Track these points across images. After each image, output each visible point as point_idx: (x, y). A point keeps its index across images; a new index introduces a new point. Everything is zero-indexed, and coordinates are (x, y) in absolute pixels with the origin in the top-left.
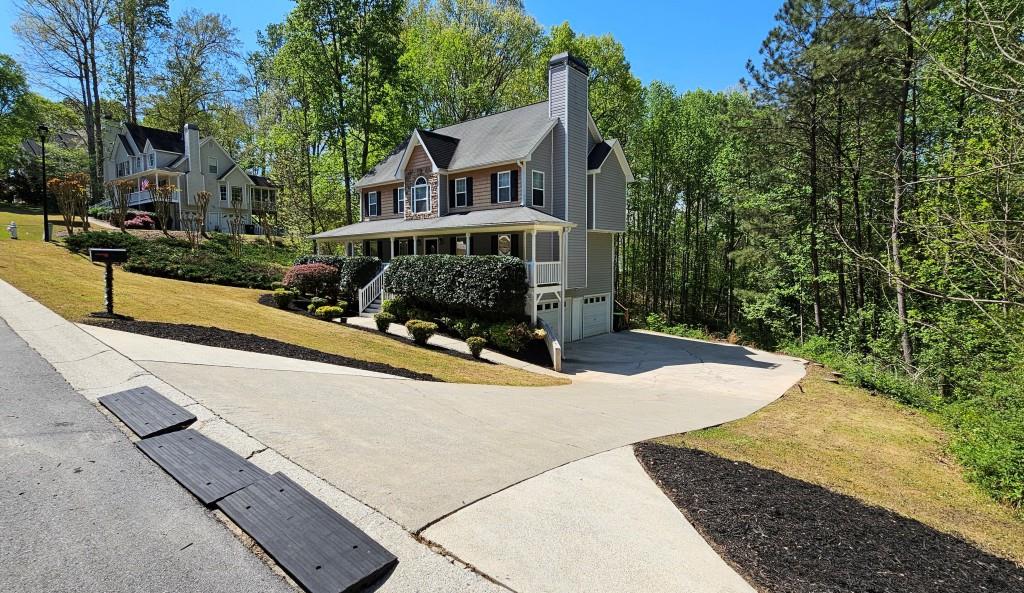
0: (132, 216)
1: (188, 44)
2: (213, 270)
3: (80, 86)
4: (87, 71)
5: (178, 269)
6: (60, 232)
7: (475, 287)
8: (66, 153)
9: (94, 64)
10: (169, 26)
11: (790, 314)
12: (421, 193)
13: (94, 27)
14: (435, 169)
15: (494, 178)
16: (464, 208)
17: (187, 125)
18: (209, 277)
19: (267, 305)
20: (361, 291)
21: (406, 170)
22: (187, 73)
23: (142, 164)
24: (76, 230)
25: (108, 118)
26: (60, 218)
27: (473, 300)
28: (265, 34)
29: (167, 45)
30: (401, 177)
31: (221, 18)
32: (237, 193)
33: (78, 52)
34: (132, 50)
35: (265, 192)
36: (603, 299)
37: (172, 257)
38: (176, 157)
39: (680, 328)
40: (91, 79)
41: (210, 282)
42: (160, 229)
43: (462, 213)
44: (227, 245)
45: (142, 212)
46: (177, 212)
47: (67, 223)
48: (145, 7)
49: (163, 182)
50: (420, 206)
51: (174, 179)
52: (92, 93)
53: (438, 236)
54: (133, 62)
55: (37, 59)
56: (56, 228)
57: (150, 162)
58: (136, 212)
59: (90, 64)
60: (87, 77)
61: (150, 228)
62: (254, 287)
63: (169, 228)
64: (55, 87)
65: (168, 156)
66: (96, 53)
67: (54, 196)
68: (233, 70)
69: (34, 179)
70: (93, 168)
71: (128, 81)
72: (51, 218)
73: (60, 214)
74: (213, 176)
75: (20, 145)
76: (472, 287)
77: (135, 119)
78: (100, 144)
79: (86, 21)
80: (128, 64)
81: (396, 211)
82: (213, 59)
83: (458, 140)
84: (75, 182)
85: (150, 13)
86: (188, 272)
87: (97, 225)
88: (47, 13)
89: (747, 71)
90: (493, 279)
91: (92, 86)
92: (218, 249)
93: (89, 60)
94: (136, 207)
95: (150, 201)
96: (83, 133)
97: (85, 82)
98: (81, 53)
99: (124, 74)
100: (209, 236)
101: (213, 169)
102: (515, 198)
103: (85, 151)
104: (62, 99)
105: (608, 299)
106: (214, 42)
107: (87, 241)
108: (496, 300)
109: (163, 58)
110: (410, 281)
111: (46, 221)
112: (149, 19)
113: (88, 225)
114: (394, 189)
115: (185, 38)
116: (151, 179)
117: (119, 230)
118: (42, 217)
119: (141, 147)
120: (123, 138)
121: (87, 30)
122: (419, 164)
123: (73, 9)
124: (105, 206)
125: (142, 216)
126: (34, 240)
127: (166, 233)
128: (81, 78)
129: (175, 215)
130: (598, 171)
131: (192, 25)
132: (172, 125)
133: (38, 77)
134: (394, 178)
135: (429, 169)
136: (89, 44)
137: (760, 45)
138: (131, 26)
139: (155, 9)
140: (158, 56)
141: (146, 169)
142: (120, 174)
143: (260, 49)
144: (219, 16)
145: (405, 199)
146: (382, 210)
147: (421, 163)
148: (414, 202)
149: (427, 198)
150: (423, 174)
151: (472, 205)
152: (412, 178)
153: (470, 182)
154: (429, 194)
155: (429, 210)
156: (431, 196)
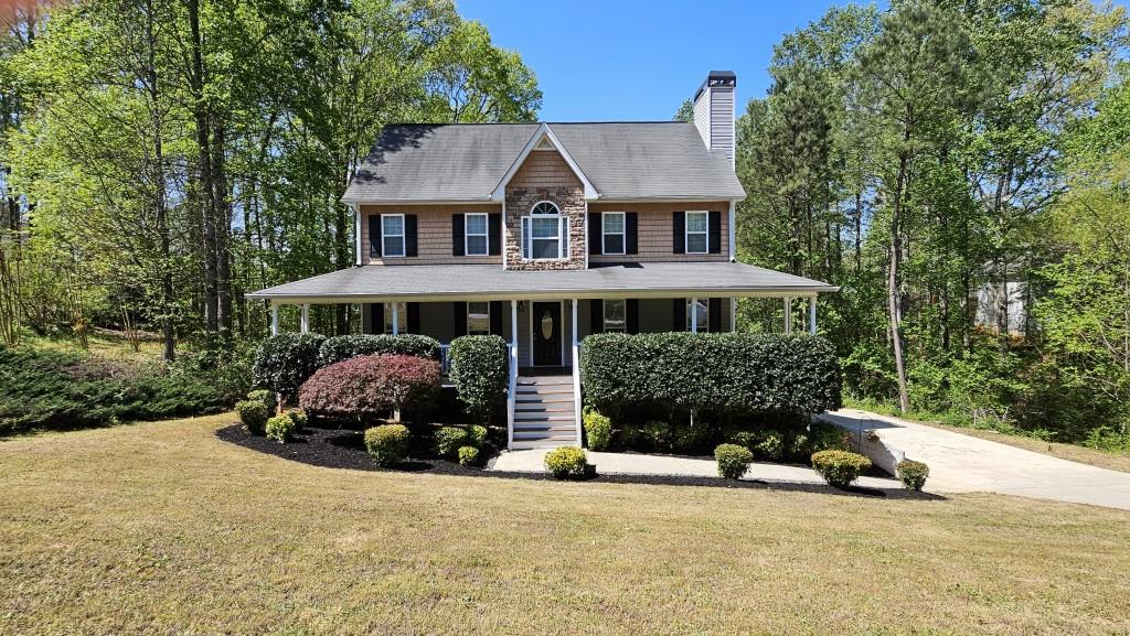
12: (546, 228)
15: (679, 218)
16: (623, 255)
20: (509, 403)
21: (508, 186)
50: (543, 249)
81: (459, 252)
102: (716, 248)
114: (457, 213)
146: (419, 247)
147: (544, 178)
148: (526, 241)
149: (560, 237)
150: (552, 199)
151: (636, 252)
152: (524, 202)
153: (632, 220)
154: (565, 231)
155: (565, 255)
156: (569, 234)
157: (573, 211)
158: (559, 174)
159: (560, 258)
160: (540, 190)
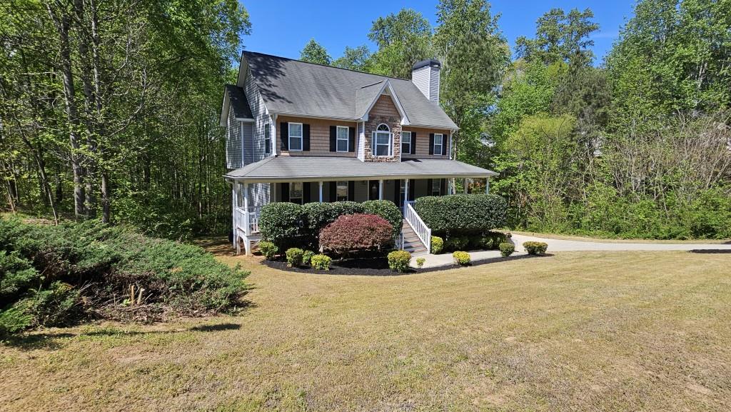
12: (383, 138)
14: (402, 121)
15: (432, 137)
16: (408, 155)
21: (369, 114)
30: (365, 119)
50: (382, 150)
81: (332, 149)
102: (444, 153)
114: (332, 125)
135: (393, 119)
145: (363, 140)
146: (311, 145)
147: (384, 111)
148: (374, 145)
149: (389, 144)
150: (386, 122)
151: (415, 153)
152: (374, 123)
153: (414, 136)
154: (392, 140)
155: (391, 154)
156: (393, 142)
157: (396, 130)
158: (390, 109)
159: (389, 156)
160: (382, 117)
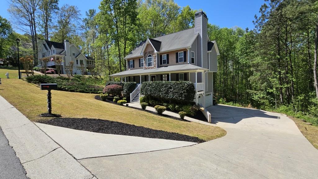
0: (48, 70)
1: (65, 15)
2: (77, 88)
3: (30, 29)
4: (32, 24)
5: (66, 87)
6: (24, 76)
7: (177, 92)
8: (26, 50)
9: (34, 21)
10: (58, 9)
11: (270, 98)
12: (150, 60)
13: (34, 10)
14: (156, 51)
15: (177, 54)
16: (166, 64)
17: (65, 40)
18: (76, 90)
19: (98, 100)
20: (131, 94)
21: (144, 52)
22: (64, 24)
23: (51, 53)
24: (29, 75)
25: (39, 39)
26: (24, 71)
27: (176, 97)
28: (88, 12)
29: (58, 16)
30: (142, 54)
31: (75, 7)
32: (81, 62)
33: (29, 18)
34: (47, 17)
35: (90, 61)
36: (210, 94)
37: (63, 84)
38: (62, 51)
39: (231, 103)
40: (33, 26)
41: (77, 92)
42: (58, 74)
43: (165, 66)
44: (80, 79)
45: (51, 69)
46: (62, 68)
47: (26, 72)
48: (51, 3)
49: (58, 59)
50: (150, 64)
51: (61, 58)
52: (34, 31)
53: (156, 74)
54: (47, 21)
55: (16, 20)
56: (23, 74)
57: (53, 53)
58: (49, 68)
59: (33, 22)
60: (32, 26)
61: (54, 74)
62: (92, 93)
63: (60, 73)
64: (22, 29)
65: (59, 50)
66: (35, 18)
67: (22, 64)
68: (79, 24)
69: (15, 58)
70: (34, 55)
71: (45, 27)
72: (21, 71)
73: (24, 69)
74: (74, 57)
75: (11, 48)
76: (175, 92)
77: (48, 39)
78: (37, 47)
79: (32, 8)
80: (45, 21)
81: (140, 66)
82: (72, 20)
83: (161, 42)
84: (29, 59)
85: (53, 6)
86: (69, 88)
87: (37, 73)
88: (19, 5)
89: (255, 18)
90: (184, 90)
91: (34, 29)
92: (77, 80)
93: (33, 20)
94: (49, 67)
95: (54, 65)
96: (31, 44)
97: (31, 27)
98: (30, 18)
99: (44, 25)
100: (74, 76)
101: (74, 54)
102: (185, 61)
103: (32, 49)
104: (24, 33)
105: (211, 95)
106: (73, 14)
107: (34, 78)
108: (185, 97)
109: (57, 19)
110: (151, 91)
111: (19, 72)
112: (52, 7)
113: (33, 73)
114: (139, 59)
115: (63, 14)
116: (54, 58)
117: (44, 74)
118: (18, 71)
119: (50, 48)
120: (44, 45)
121: (32, 10)
122: (149, 50)
123: (27, 4)
124: (39, 67)
125: (51, 70)
126: (15, 79)
127: (59, 75)
128: (30, 26)
129: (62, 69)
130: (211, 51)
131: (66, 9)
132: (60, 41)
133: (16, 25)
134: (140, 55)
135: (153, 51)
136: (33, 15)
137: (259, 10)
138: (46, 9)
139: (54, 4)
140: (55, 19)
141: (52, 54)
142: (44, 56)
143: (87, 17)
144: (74, 6)
145: (144, 62)
148: (147, 63)
149: (152, 62)
150: (151, 54)
151: (169, 63)
152: (146, 55)
153: (168, 56)
157: (154, 55)
159: (152, 66)
160: (149, 52)
